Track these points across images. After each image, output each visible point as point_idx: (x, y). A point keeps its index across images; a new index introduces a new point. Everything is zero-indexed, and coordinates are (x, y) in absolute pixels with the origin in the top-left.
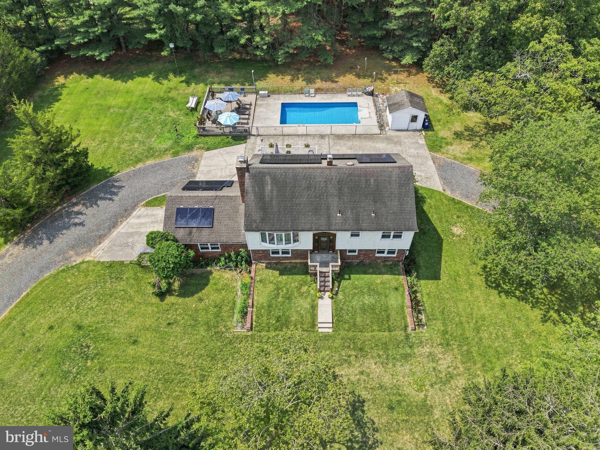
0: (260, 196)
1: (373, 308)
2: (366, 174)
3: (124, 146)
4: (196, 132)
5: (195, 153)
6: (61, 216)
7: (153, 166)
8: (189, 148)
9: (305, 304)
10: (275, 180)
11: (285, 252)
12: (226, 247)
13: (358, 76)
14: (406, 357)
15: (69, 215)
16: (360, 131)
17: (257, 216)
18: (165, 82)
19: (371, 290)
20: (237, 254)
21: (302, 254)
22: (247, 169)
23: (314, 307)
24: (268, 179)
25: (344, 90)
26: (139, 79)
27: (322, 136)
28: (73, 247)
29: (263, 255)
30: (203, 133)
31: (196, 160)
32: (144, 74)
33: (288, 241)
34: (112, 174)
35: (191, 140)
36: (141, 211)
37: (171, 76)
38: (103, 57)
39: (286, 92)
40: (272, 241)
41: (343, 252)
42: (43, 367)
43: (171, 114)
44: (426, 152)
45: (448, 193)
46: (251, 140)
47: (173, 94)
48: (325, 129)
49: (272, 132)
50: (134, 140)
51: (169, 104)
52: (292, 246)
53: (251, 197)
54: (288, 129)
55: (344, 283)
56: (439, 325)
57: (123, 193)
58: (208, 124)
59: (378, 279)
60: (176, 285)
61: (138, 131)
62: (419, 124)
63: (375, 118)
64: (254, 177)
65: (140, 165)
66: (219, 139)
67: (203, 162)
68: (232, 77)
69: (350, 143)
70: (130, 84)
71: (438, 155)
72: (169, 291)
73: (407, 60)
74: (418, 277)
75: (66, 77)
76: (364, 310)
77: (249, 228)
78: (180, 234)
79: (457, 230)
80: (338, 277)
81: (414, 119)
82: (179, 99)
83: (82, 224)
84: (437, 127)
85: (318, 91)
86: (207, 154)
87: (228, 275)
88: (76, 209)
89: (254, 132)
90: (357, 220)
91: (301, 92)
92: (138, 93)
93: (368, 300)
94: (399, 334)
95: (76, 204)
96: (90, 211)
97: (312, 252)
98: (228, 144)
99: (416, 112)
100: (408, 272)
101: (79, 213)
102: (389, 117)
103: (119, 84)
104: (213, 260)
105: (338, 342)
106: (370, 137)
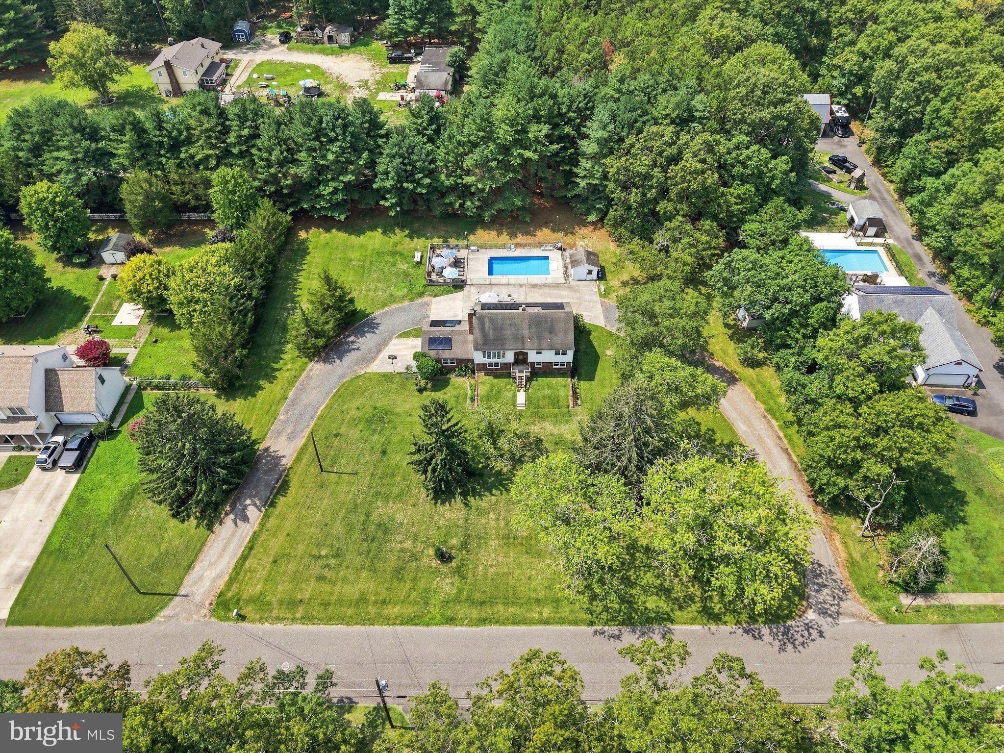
0: (483, 328)
1: (550, 397)
2: (545, 317)
3: (371, 293)
4: (424, 282)
5: (426, 299)
6: (342, 345)
7: (398, 309)
8: (421, 295)
9: (510, 395)
10: (491, 320)
11: (496, 364)
12: (460, 362)
13: (553, 230)
14: (567, 421)
15: (347, 343)
16: (549, 281)
17: (480, 342)
18: (392, 235)
19: (549, 387)
20: (467, 366)
21: (506, 366)
22: (474, 314)
23: (515, 396)
24: (487, 320)
25: (538, 245)
26: (368, 233)
27: (521, 285)
28: (356, 364)
29: (482, 367)
30: (431, 283)
31: (428, 304)
32: (373, 228)
33: (499, 357)
34: (369, 315)
35: (421, 289)
36: (395, 341)
37: (397, 230)
38: (342, 218)
39: (491, 247)
40: (489, 357)
41: (532, 364)
42: (360, 427)
43: (402, 266)
44: (597, 298)
45: (608, 328)
46: (466, 289)
47: (399, 248)
48: (523, 279)
49: (483, 282)
50: (376, 289)
51: (397, 257)
52: (500, 360)
53: (477, 331)
54: (495, 279)
55: (533, 383)
56: (588, 405)
57: (381, 327)
58: (434, 277)
59: (554, 381)
60: (429, 386)
61: (379, 281)
62: (594, 275)
63: (562, 270)
64: (479, 318)
65: (387, 309)
66: (442, 288)
67: (433, 306)
68: (447, 232)
69: (541, 291)
70: (362, 239)
71: (606, 300)
72: (425, 389)
73: (593, 218)
74: (579, 380)
75: (307, 232)
76: (544, 397)
77: (476, 349)
78: (432, 353)
79: (608, 352)
80: (529, 379)
81: (590, 272)
82: (405, 252)
83: (358, 349)
84: (609, 277)
85: (518, 245)
86: (435, 300)
87: (460, 380)
88: (351, 339)
89: (468, 282)
90: (540, 344)
91: (504, 247)
92: (370, 248)
93: (547, 392)
94: (565, 410)
95: (349, 336)
96: (361, 340)
97: (513, 364)
98: (450, 292)
99: (591, 267)
100: (573, 377)
101: (353, 342)
102: (572, 271)
103: (354, 239)
104: (451, 370)
105: (528, 414)
106: (557, 286)
